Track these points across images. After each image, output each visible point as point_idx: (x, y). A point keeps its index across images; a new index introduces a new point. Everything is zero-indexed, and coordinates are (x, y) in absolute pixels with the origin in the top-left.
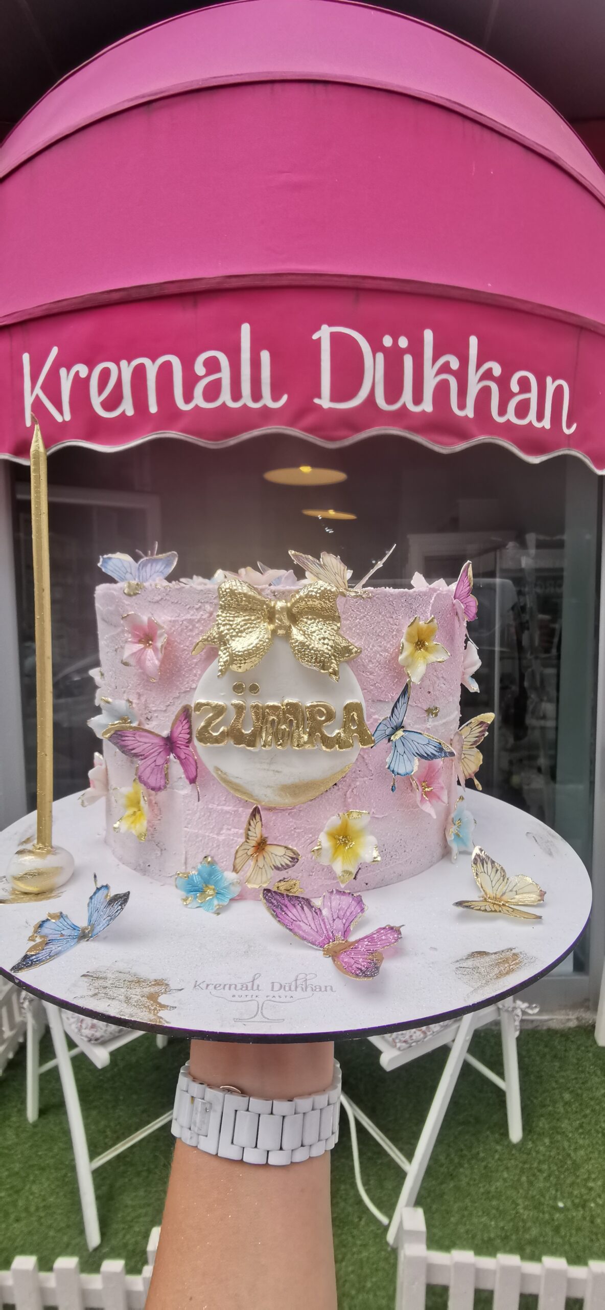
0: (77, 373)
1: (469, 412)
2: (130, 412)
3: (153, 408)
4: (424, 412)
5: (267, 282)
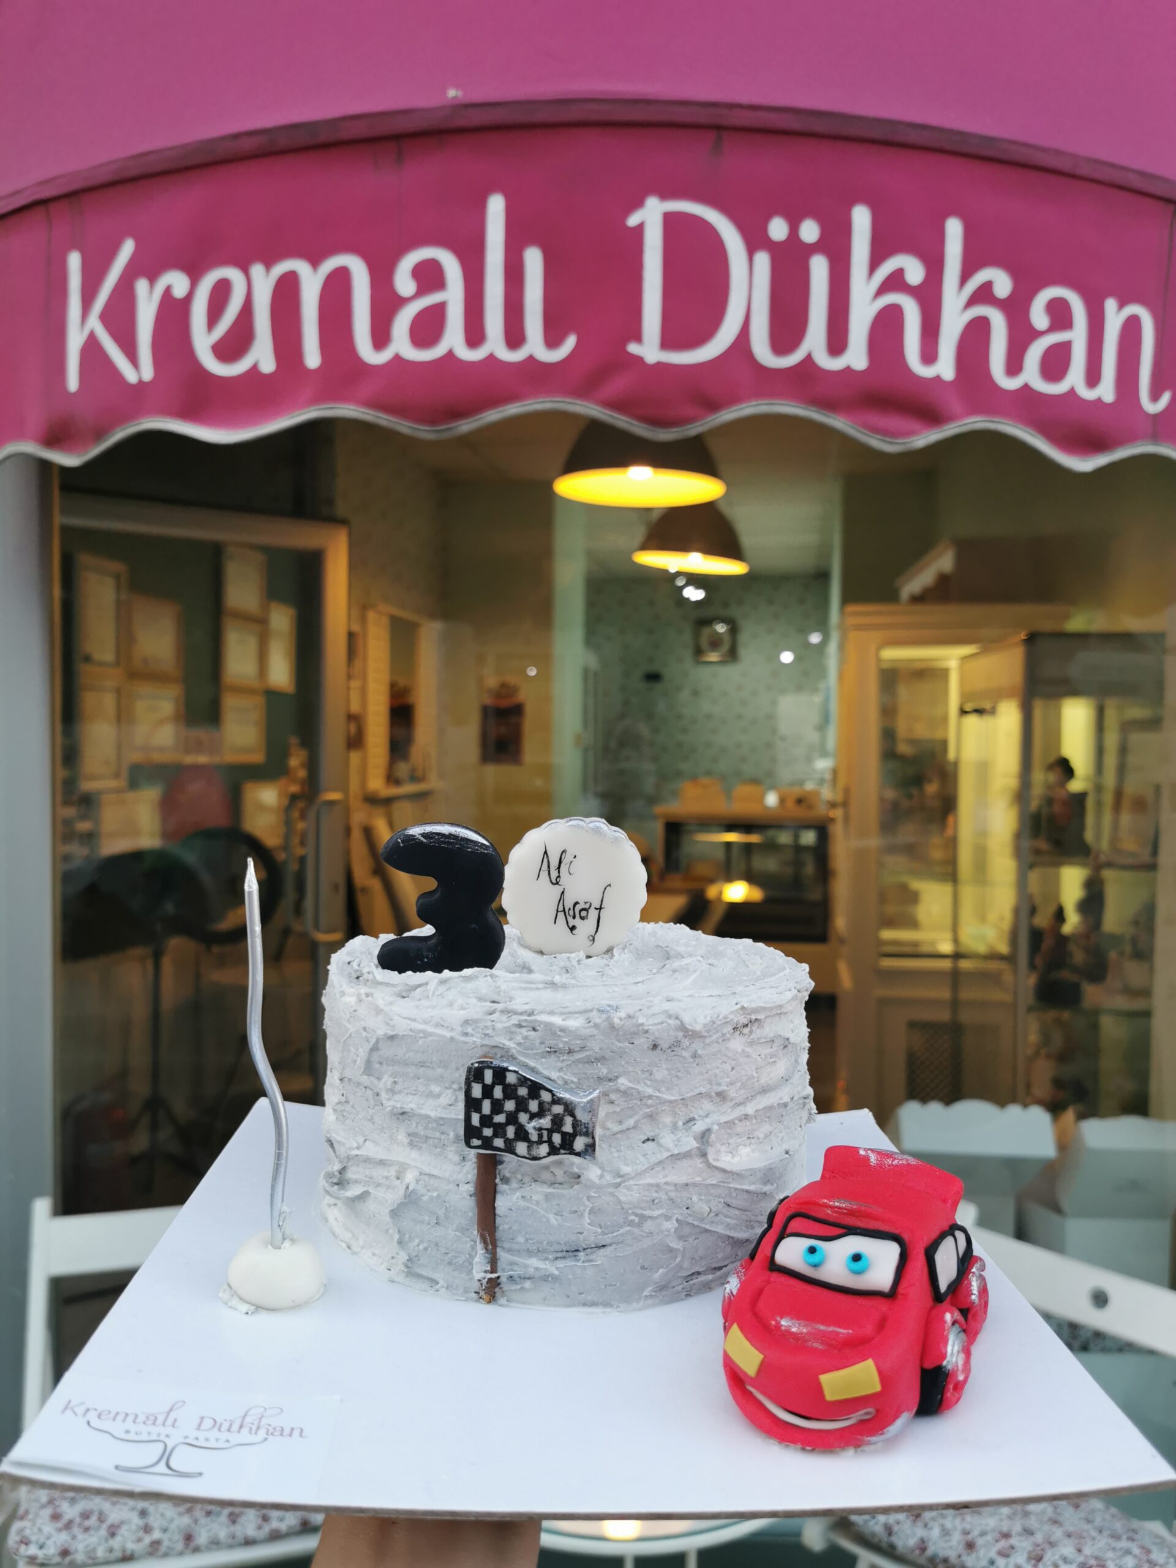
0: (168, 291)
1: (945, 368)
2: (268, 365)
3: (312, 358)
4: (848, 369)
5: (539, 117)
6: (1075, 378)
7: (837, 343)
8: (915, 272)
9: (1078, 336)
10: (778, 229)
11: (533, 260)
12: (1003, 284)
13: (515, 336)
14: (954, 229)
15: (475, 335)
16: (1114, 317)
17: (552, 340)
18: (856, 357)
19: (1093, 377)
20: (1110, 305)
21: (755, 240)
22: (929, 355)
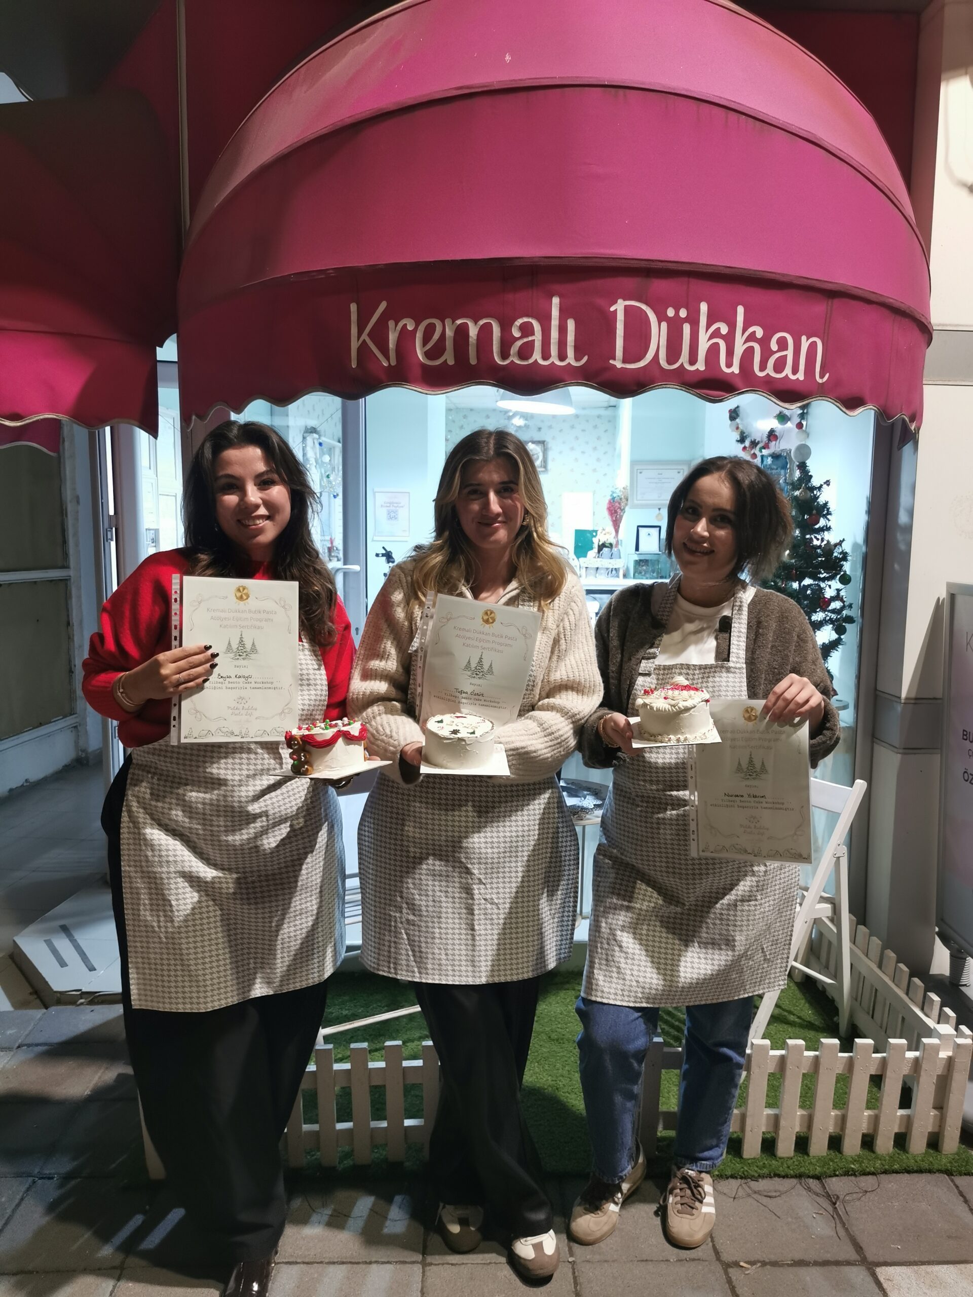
0: (404, 326)
1: (735, 369)
2: (451, 362)
3: (473, 360)
4: (697, 370)
6: (788, 371)
7: (693, 360)
8: (724, 329)
9: (790, 353)
10: (671, 312)
11: (571, 324)
12: (759, 332)
13: (562, 356)
14: (740, 310)
15: (546, 355)
16: (805, 344)
17: (577, 359)
18: (700, 366)
19: (795, 371)
20: (804, 338)
21: (661, 317)
22: (729, 365)
